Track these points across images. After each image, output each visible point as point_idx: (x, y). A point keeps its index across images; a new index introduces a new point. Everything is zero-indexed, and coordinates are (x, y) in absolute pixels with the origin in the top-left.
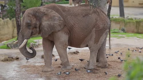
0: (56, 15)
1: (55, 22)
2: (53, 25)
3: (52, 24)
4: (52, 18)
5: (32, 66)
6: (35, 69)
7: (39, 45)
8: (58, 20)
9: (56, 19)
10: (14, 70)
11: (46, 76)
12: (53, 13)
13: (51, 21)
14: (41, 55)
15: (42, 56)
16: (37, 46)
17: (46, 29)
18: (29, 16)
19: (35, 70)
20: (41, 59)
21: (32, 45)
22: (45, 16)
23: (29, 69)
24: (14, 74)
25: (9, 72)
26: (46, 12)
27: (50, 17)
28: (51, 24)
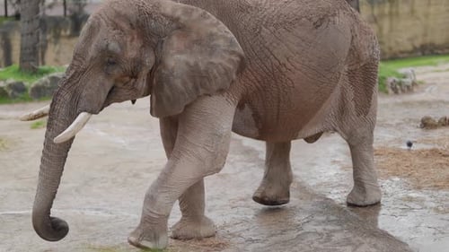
0: (220, 33)
1: (215, 60)
2: (206, 71)
3: (202, 66)
4: (205, 43)
5: (390, 151)
6: (399, 161)
7: (414, 84)
8: (225, 51)
9: (219, 46)
10: (334, 162)
11: (433, 184)
12: (208, 21)
13: (201, 52)
14: (420, 119)
15: (423, 121)
16: (408, 87)
17: (178, 83)
18: (116, 26)
19: (398, 165)
20: (419, 130)
21: (392, 84)
22: (179, 31)
23: (379, 160)
24: (332, 173)
25: (316, 168)
26: (183, 19)
27: (194, 36)
28: (200, 64)
